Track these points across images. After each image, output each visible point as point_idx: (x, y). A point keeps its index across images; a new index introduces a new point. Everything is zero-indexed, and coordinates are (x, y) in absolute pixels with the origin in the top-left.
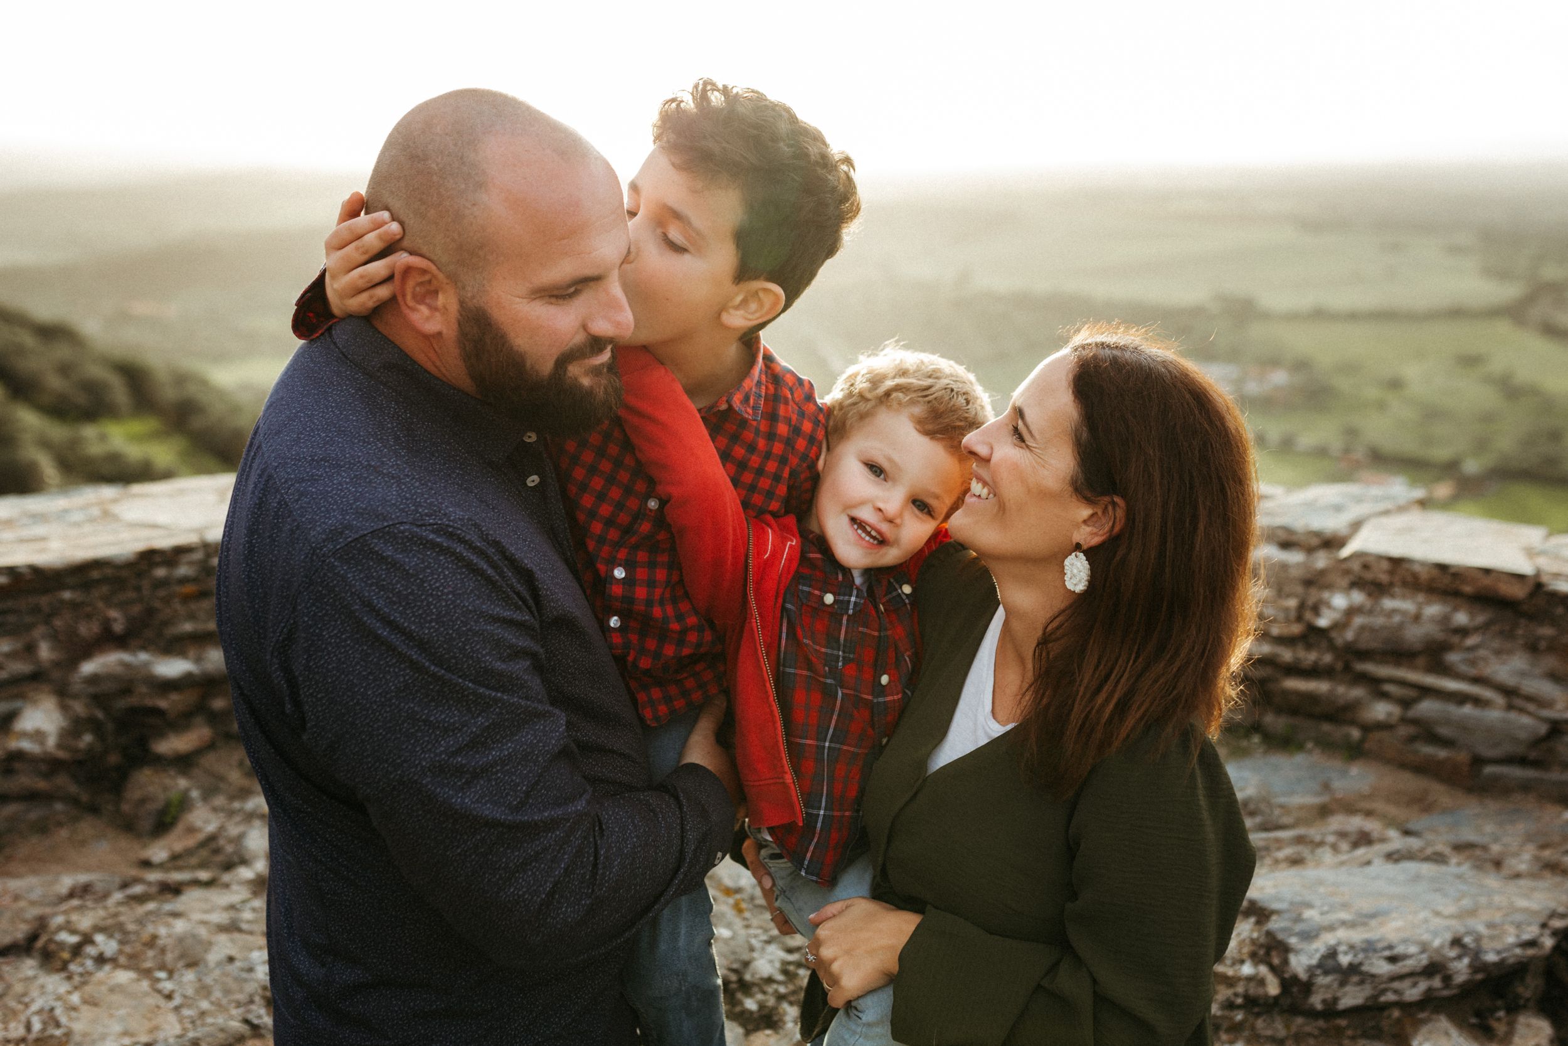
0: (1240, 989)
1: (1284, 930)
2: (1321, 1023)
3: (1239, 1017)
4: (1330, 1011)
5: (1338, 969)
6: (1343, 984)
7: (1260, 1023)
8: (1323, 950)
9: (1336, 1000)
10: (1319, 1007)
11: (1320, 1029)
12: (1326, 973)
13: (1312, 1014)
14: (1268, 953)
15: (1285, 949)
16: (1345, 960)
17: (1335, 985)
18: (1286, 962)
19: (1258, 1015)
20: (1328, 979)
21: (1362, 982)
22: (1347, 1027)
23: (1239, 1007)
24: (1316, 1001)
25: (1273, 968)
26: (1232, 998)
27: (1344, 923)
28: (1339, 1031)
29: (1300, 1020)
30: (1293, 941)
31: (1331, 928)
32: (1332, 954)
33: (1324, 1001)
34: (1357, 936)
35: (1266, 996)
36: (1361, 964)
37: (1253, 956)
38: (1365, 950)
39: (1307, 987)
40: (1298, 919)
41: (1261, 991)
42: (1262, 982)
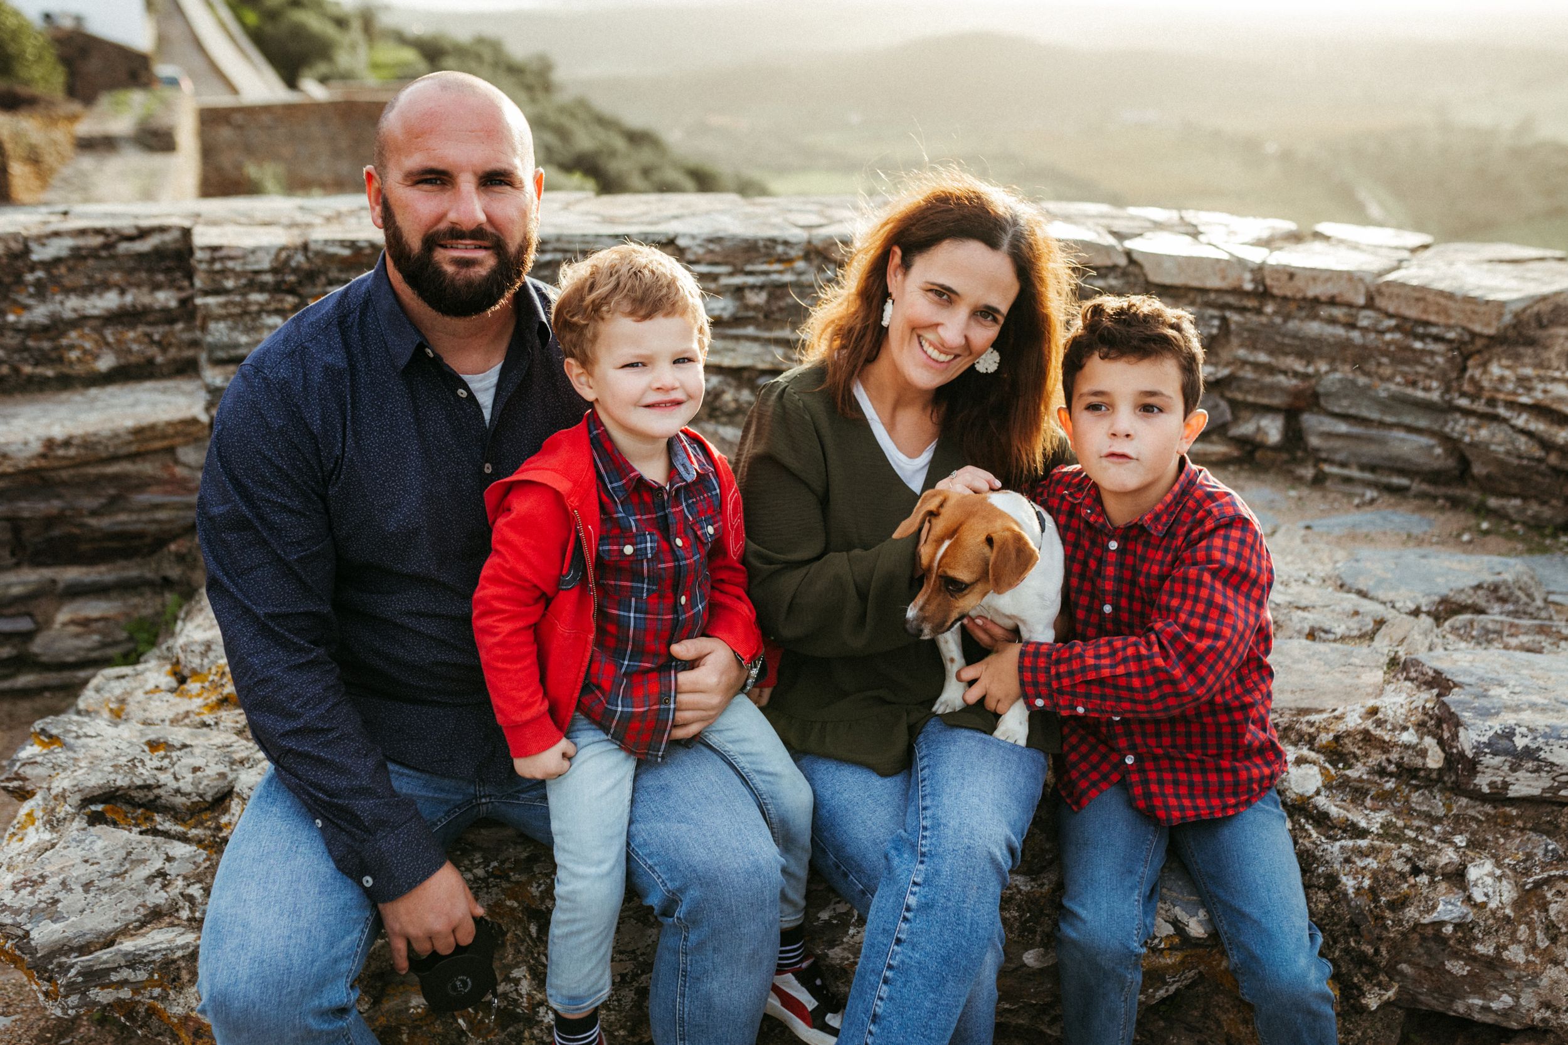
0: (1394, 756)
1: (1461, 702)
2: (1488, 808)
3: (1390, 785)
4: (1498, 797)
5: (1511, 752)
6: (1513, 769)
7: (1415, 797)
8: (1497, 728)
9: (1506, 785)
10: (1486, 790)
11: (1487, 814)
12: (1495, 754)
13: (1477, 796)
14: (1439, 725)
15: (1456, 723)
16: (1520, 743)
17: (1506, 768)
18: (1455, 736)
19: (1417, 788)
20: (1498, 760)
21: (1538, 770)
22: (1518, 817)
23: (1391, 775)
24: (1483, 782)
25: (1441, 742)
26: (1384, 764)
27: (1533, 706)
28: (1508, 820)
29: (1464, 801)
30: (1466, 716)
31: (1517, 709)
32: (1509, 734)
33: (1492, 785)
34: (1541, 721)
35: (1424, 768)
36: (1539, 749)
37: (1421, 725)
38: (1545, 735)
39: (1472, 766)
40: (1484, 695)
41: (1419, 762)
42: (1423, 753)
